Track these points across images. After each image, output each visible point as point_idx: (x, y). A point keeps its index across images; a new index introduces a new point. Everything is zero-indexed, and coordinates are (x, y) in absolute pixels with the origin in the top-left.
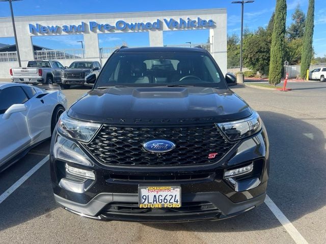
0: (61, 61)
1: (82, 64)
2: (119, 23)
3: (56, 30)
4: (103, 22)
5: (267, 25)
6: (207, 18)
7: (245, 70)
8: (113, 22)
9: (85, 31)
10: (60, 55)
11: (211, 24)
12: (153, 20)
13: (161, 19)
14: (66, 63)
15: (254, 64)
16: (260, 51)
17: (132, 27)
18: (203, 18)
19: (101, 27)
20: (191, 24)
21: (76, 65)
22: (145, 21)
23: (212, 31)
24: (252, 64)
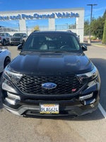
0: (9, 33)
1: (18, 35)
2: (35, 15)
3: (7, 18)
4: (28, 14)
5: (103, 15)
6: (75, 12)
7: (92, 37)
8: (32, 15)
9: (20, 19)
10: (9, 30)
11: (77, 15)
12: (50, 14)
13: (54, 13)
14: (12, 34)
15: (96, 34)
16: (99, 28)
17: (41, 17)
18: (73, 12)
19: (27, 17)
20: (68, 15)
21: (16, 35)
22: (47, 14)
23: (77, 19)
24: (95, 34)
